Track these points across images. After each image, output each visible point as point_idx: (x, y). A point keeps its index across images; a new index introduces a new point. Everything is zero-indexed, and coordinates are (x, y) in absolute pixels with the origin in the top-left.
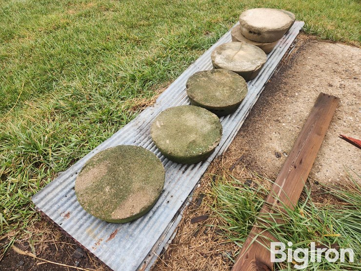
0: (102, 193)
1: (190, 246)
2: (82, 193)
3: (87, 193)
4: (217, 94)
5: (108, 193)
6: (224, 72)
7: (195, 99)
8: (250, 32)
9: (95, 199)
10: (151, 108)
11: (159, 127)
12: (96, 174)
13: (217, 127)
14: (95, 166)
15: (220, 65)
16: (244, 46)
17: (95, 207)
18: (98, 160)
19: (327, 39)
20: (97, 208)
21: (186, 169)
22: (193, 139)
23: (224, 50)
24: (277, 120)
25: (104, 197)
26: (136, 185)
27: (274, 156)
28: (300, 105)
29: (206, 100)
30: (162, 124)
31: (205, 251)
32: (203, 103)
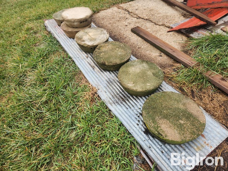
0: (185, 125)
1: (207, 104)
2: (183, 137)
3: (183, 134)
4: (120, 53)
5: (185, 122)
6: (102, 45)
7: (118, 63)
8: (81, 22)
9: (189, 130)
10: (99, 91)
11: (133, 85)
12: (166, 126)
13: (146, 62)
14: (159, 126)
15: (95, 44)
16: (86, 31)
17: (195, 131)
18: (153, 123)
19: (95, 12)
20: (197, 130)
21: (161, 89)
22: (151, 73)
23: (82, 38)
24: (139, 48)
25: (188, 125)
26: (181, 106)
27: (161, 57)
28: (133, 38)
29: (122, 59)
30: (132, 83)
31: (210, 99)
32: (123, 61)
